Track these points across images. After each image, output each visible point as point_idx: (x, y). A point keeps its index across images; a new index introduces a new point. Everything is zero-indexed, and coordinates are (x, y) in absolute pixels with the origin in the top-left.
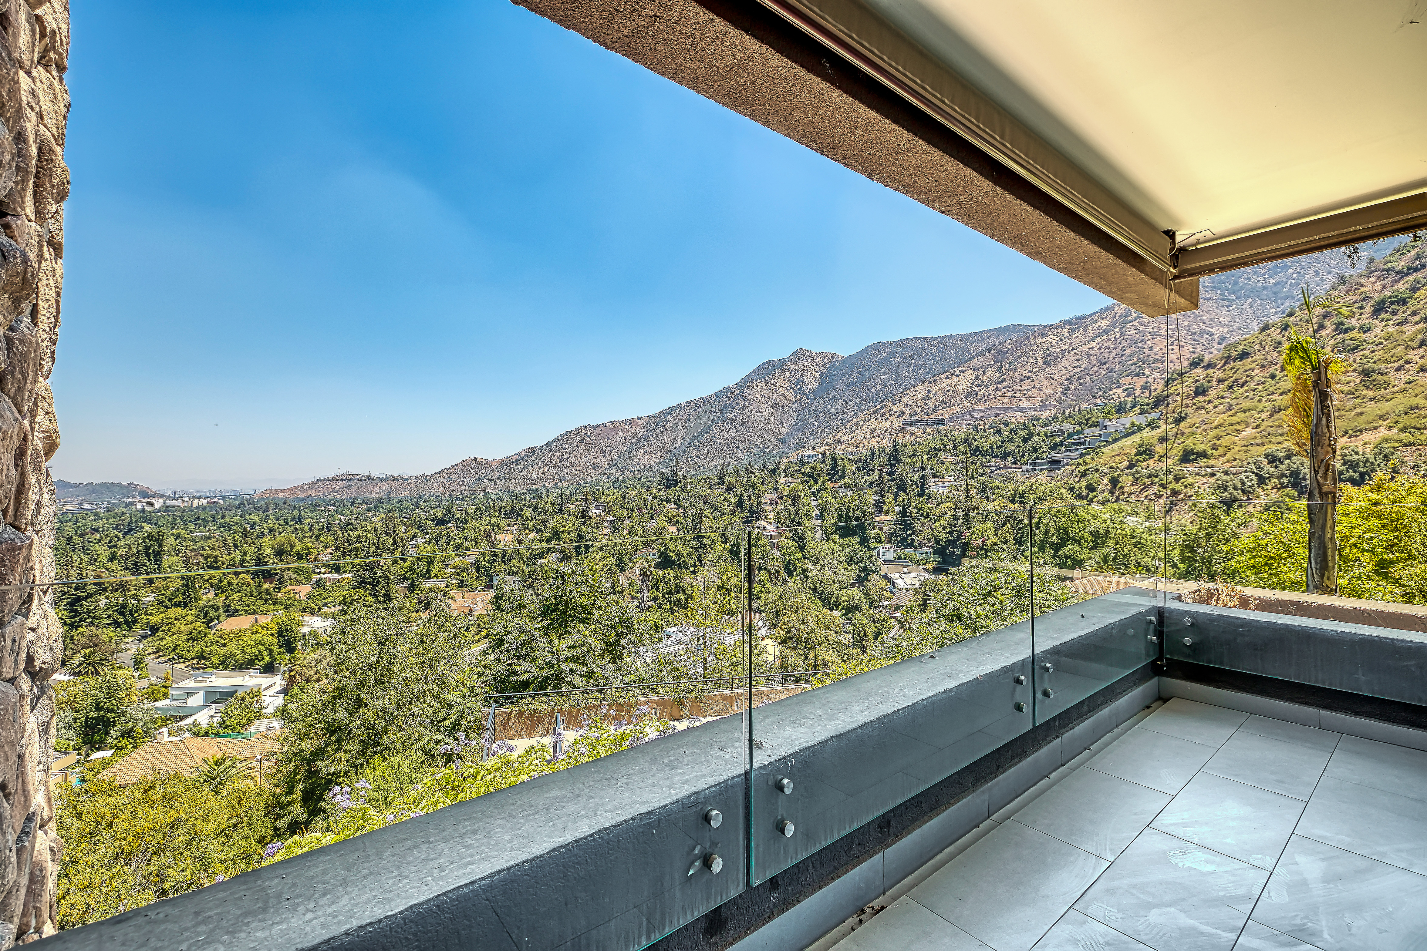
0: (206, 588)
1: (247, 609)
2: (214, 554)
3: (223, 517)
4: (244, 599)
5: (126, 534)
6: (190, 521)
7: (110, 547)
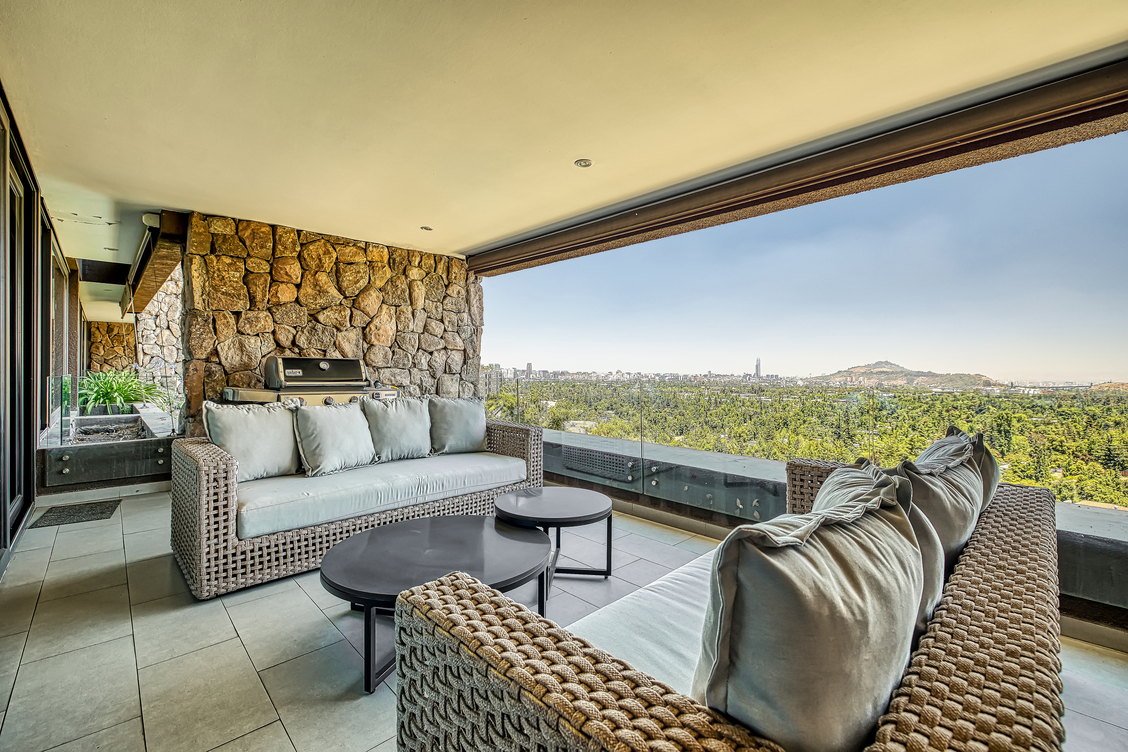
0: (1052, 467)
1: (1104, 496)
2: (1059, 439)
3: (1060, 406)
4: (1098, 486)
5: (977, 413)
6: (1028, 408)
7: (967, 422)
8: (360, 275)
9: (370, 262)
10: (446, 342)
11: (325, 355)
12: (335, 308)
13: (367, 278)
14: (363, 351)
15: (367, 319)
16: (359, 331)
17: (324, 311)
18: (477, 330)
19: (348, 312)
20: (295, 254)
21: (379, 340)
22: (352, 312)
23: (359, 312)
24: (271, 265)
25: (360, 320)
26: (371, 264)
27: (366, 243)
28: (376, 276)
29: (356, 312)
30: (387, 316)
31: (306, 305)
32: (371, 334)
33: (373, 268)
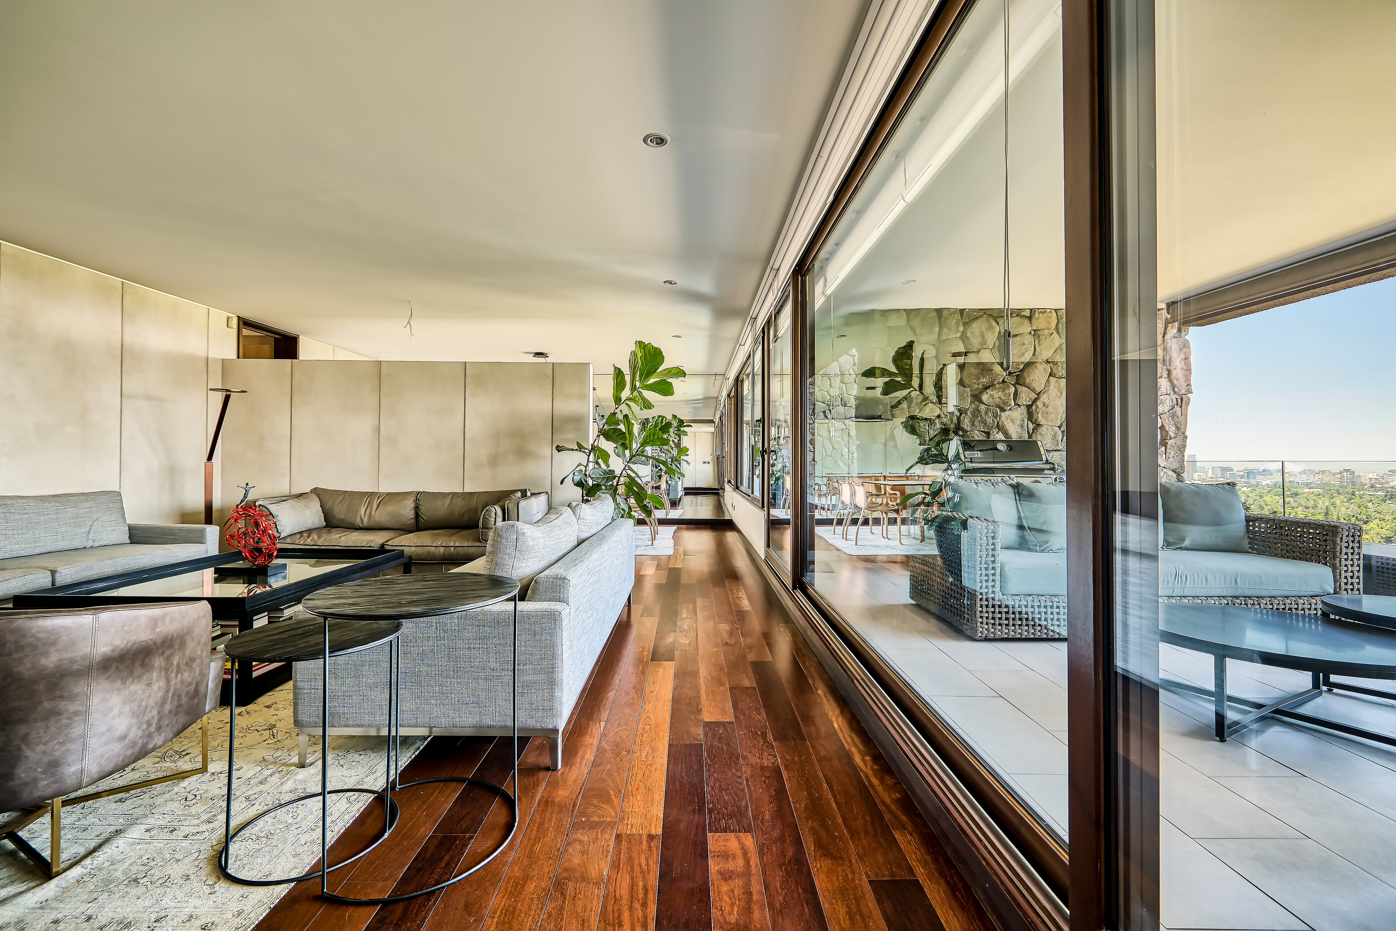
8: (1025, 346)
9: (1035, 331)
11: (988, 437)
12: (997, 386)
13: (1032, 349)
14: (1028, 432)
15: (1034, 396)
16: (1023, 409)
17: (988, 391)
18: (1182, 399)
19: (1012, 389)
20: (959, 335)
21: (1047, 419)
22: (1016, 388)
23: (1024, 389)
24: (937, 350)
25: (1025, 396)
26: (1036, 333)
27: (1031, 310)
28: (1043, 346)
29: (1021, 389)
30: (1056, 391)
31: (969, 385)
32: (1038, 413)
33: (1039, 336)
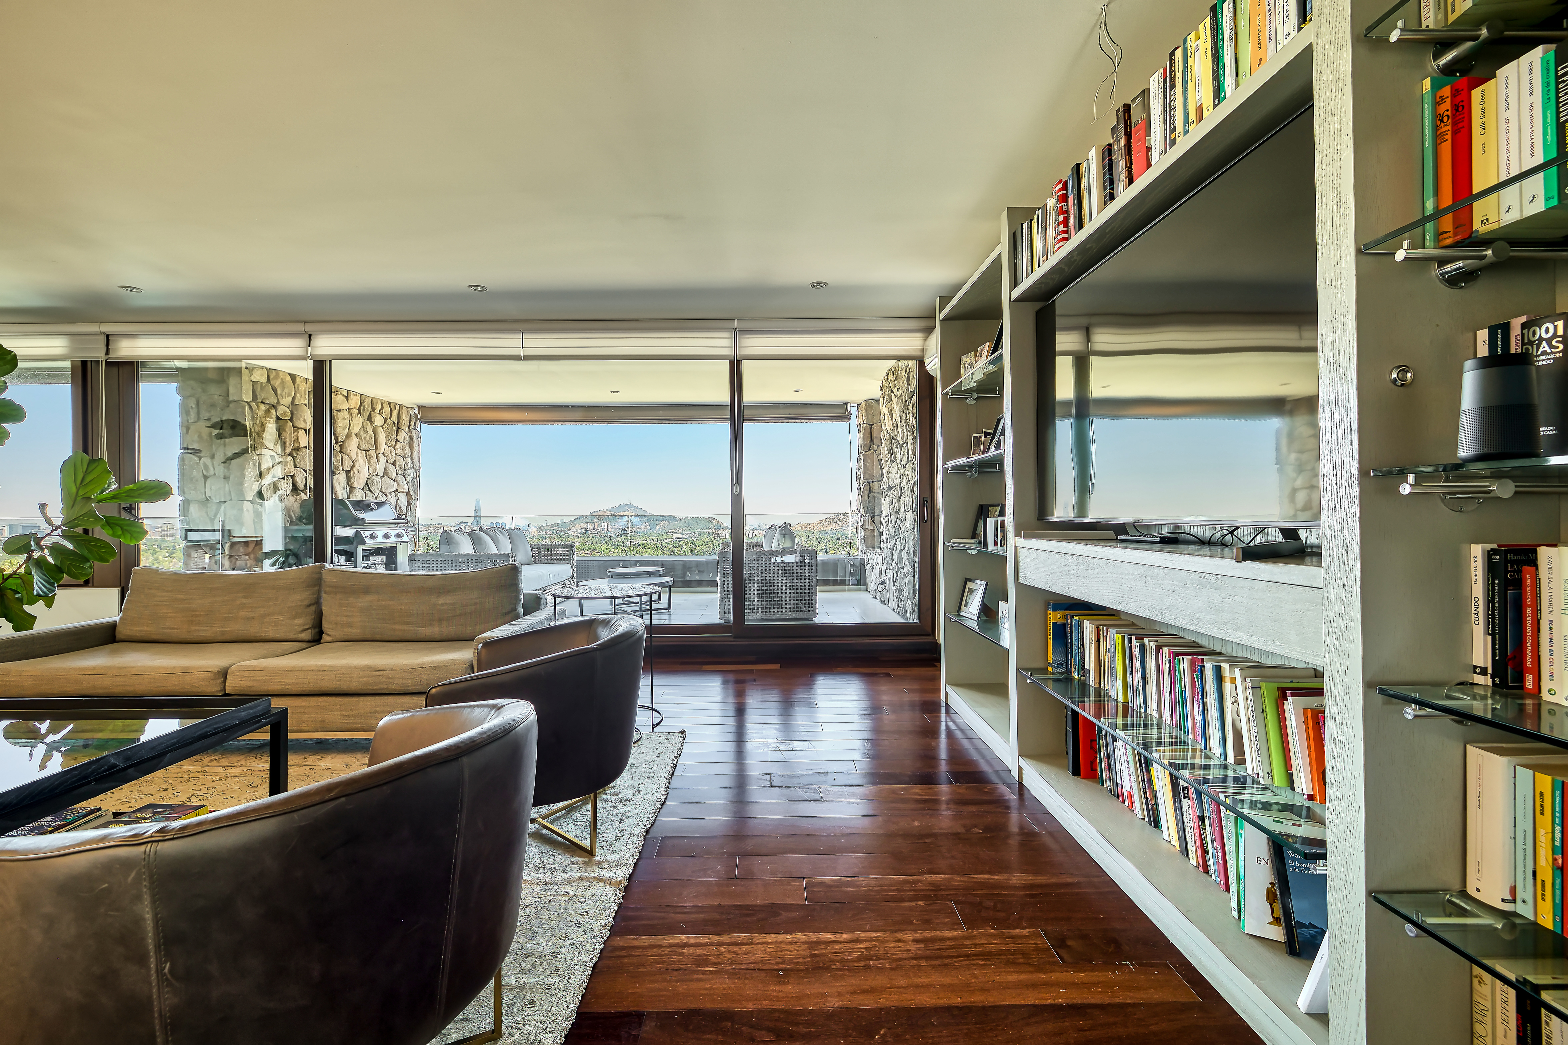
10: (398, 484)
13: (349, 424)
15: (351, 463)
18: (416, 474)
20: (305, 402)
22: (342, 456)
23: (346, 457)
24: (290, 412)
25: (348, 463)
26: (350, 411)
27: (347, 391)
28: (354, 423)
30: (362, 461)
33: (352, 414)
